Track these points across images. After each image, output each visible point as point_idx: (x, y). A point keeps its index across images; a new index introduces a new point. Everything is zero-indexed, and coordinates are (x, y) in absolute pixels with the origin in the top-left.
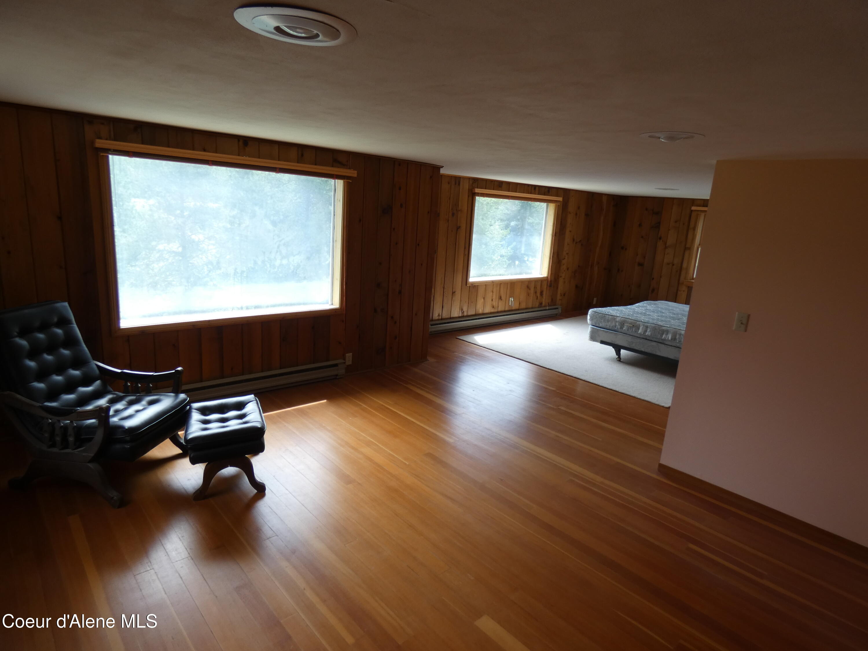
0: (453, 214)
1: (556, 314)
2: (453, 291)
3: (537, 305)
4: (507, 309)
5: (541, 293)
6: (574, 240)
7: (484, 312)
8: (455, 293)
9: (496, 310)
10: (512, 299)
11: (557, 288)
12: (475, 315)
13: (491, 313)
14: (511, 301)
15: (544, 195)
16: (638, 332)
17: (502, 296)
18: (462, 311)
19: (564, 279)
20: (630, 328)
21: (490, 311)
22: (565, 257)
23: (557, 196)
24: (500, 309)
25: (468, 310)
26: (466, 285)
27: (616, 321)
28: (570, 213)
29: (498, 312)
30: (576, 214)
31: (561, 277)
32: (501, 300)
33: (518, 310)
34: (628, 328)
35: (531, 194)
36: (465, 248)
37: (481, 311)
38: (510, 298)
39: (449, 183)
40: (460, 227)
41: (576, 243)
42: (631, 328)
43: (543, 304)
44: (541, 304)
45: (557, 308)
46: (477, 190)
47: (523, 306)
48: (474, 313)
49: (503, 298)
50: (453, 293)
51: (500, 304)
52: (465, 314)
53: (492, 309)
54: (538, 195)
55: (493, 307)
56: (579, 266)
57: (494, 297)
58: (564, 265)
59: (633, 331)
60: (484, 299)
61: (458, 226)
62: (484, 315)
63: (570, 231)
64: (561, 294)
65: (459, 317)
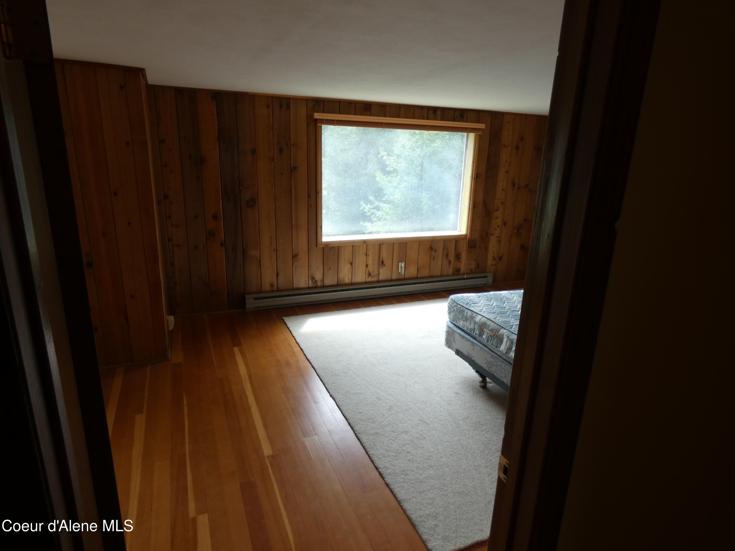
0: (281, 151)
1: (486, 284)
2: (293, 255)
3: (451, 272)
4: (394, 277)
5: (458, 257)
6: (514, 184)
7: (353, 281)
8: (296, 257)
9: (375, 279)
10: (402, 264)
11: (487, 249)
12: (338, 285)
13: (366, 283)
14: (401, 267)
15: (454, 121)
16: (500, 348)
17: (384, 261)
18: (314, 281)
19: (498, 237)
20: (490, 338)
21: (364, 280)
22: (499, 207)
23: (479, 123)
24: (381, 277)
25: (323, 278)
26: (317, 247)
27: (475, 322)
28: (505, 147)
29: (379, 281)
30: (517, 148)
31: (492, 234)
32: (384, 265)
33: (417, 278)
34: (488, 337)
35: (427, 119)
36: (309, 196)
37: (347, 281)
38: (400, 264)
39: (268, 107)
40: (296, 167)
41: (519, 188)
42: (492, 338)
43: (462, 270)
44: (457, 271)
45: (486, 277)
46: (317, 116)
47: (425, 272)
48: (335, 282)
49: (385, 263)
50: (295, 256)
51: (381, 271)
52: (319, 284)
53: (368, 278)
54: (441, 120)
55: (370, 275)
56: (525, 220)
57: (370, 262)
58: (497, 218)
59: (494, 344)
60: (351, 264)
61: (292, 166)
62: (353, 286)
63: (507, 172)
64: (493, 257)
65: (309, 288)
